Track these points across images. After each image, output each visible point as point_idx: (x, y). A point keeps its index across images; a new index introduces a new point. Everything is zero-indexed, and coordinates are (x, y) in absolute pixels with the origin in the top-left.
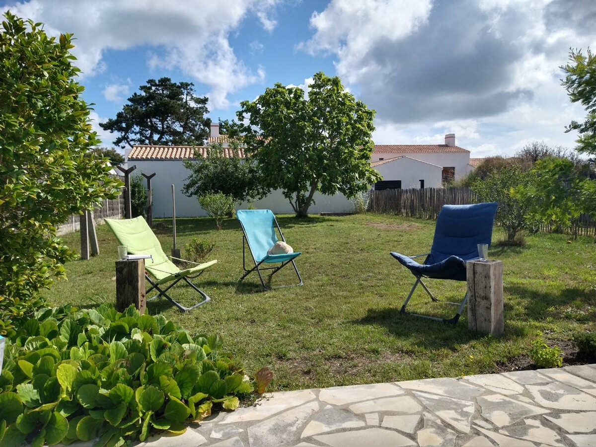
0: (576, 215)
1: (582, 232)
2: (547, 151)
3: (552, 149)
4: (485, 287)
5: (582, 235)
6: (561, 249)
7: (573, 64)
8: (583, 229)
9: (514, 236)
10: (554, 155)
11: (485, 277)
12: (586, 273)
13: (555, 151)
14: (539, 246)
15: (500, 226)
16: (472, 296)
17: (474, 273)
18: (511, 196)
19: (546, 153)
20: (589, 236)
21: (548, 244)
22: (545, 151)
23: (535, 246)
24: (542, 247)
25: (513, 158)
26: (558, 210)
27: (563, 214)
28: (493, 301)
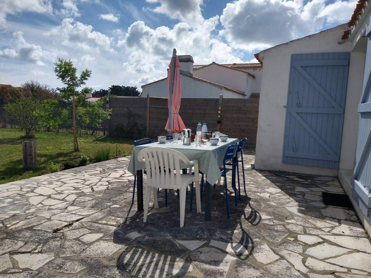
0: (60, 123)
1: (61, 131)
2: (39, 86)
3: (42, 85)
4: (30, 151)
5: (60, 132)
6: (52, 139)
7: (59, 63)
8: (61, 130)
9: (29, 133)
10: (43, 89)
11: (30, 147)
12: (64, 147)
13: (44, 86)
14: (42, 138)
15: (17, 129)
16: (25, 155)
17: (25, 146)
18: (34, 114)
19: (39, 87)
20: (64, 133)
21: (46, 137)
22: (38, 86)
23: (40, 138)
24: (43, 138)
25: (19, 87)
26: (53, 121)
27: (55, 122)
28: (33, 156)
